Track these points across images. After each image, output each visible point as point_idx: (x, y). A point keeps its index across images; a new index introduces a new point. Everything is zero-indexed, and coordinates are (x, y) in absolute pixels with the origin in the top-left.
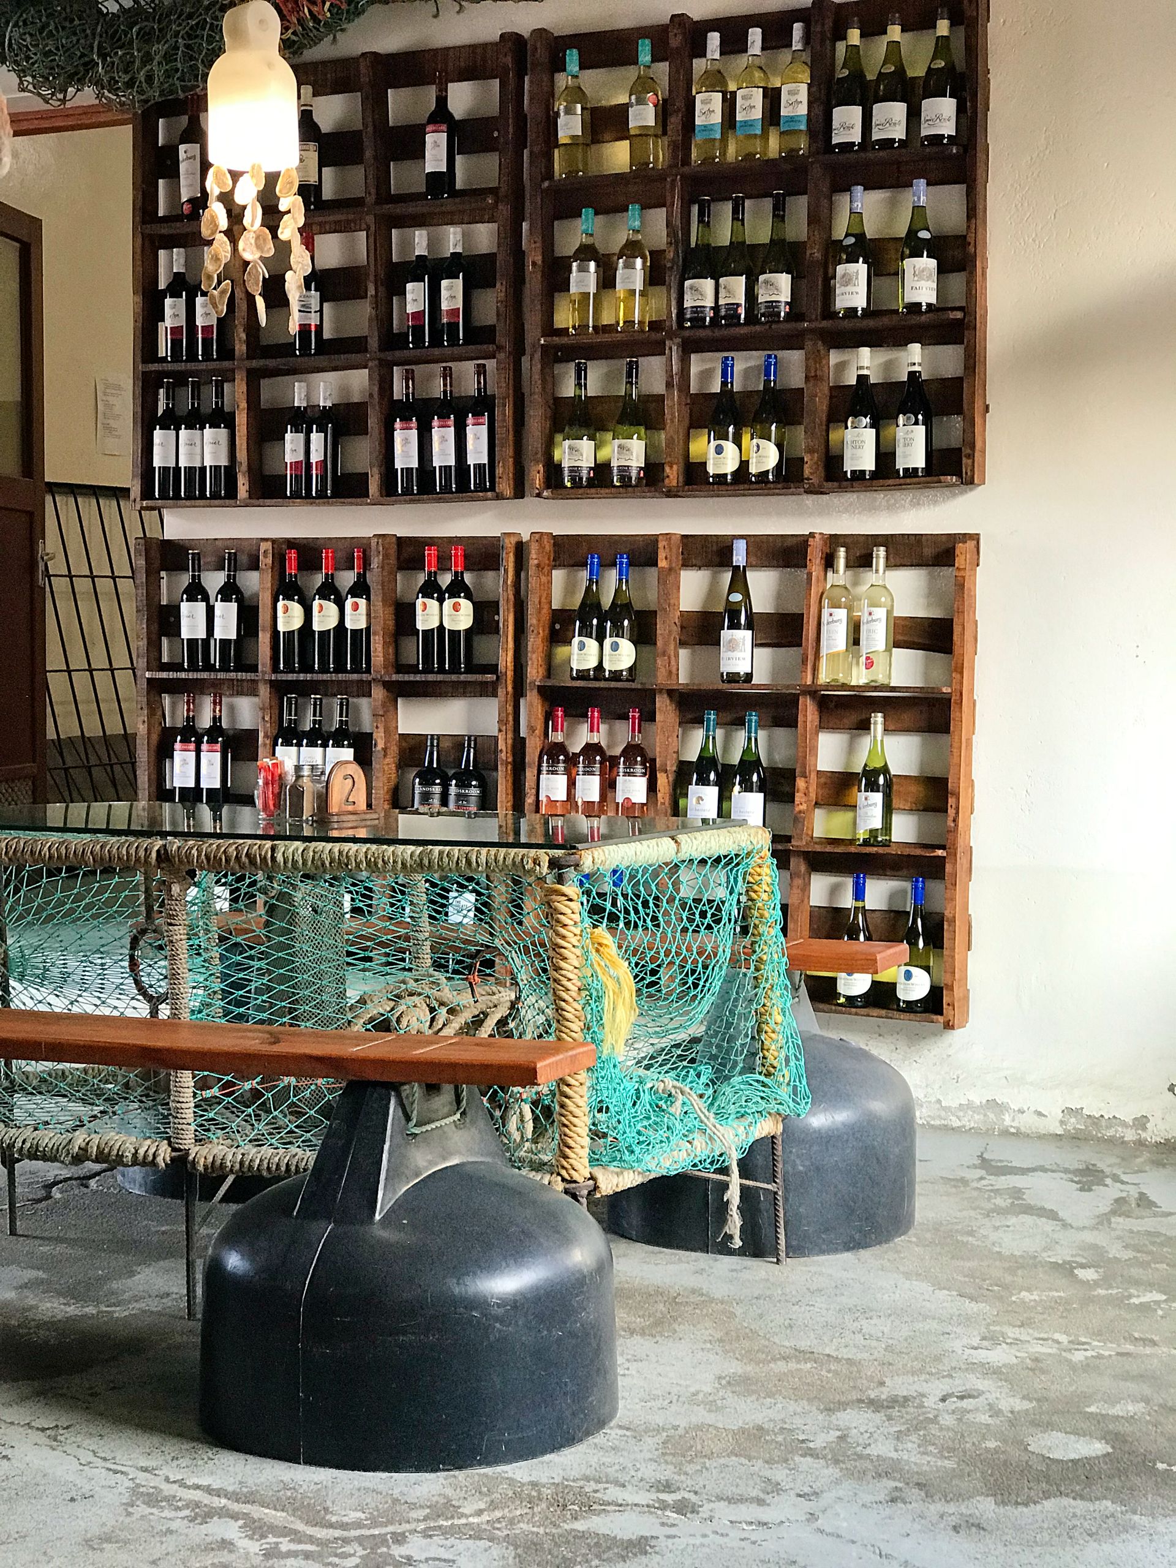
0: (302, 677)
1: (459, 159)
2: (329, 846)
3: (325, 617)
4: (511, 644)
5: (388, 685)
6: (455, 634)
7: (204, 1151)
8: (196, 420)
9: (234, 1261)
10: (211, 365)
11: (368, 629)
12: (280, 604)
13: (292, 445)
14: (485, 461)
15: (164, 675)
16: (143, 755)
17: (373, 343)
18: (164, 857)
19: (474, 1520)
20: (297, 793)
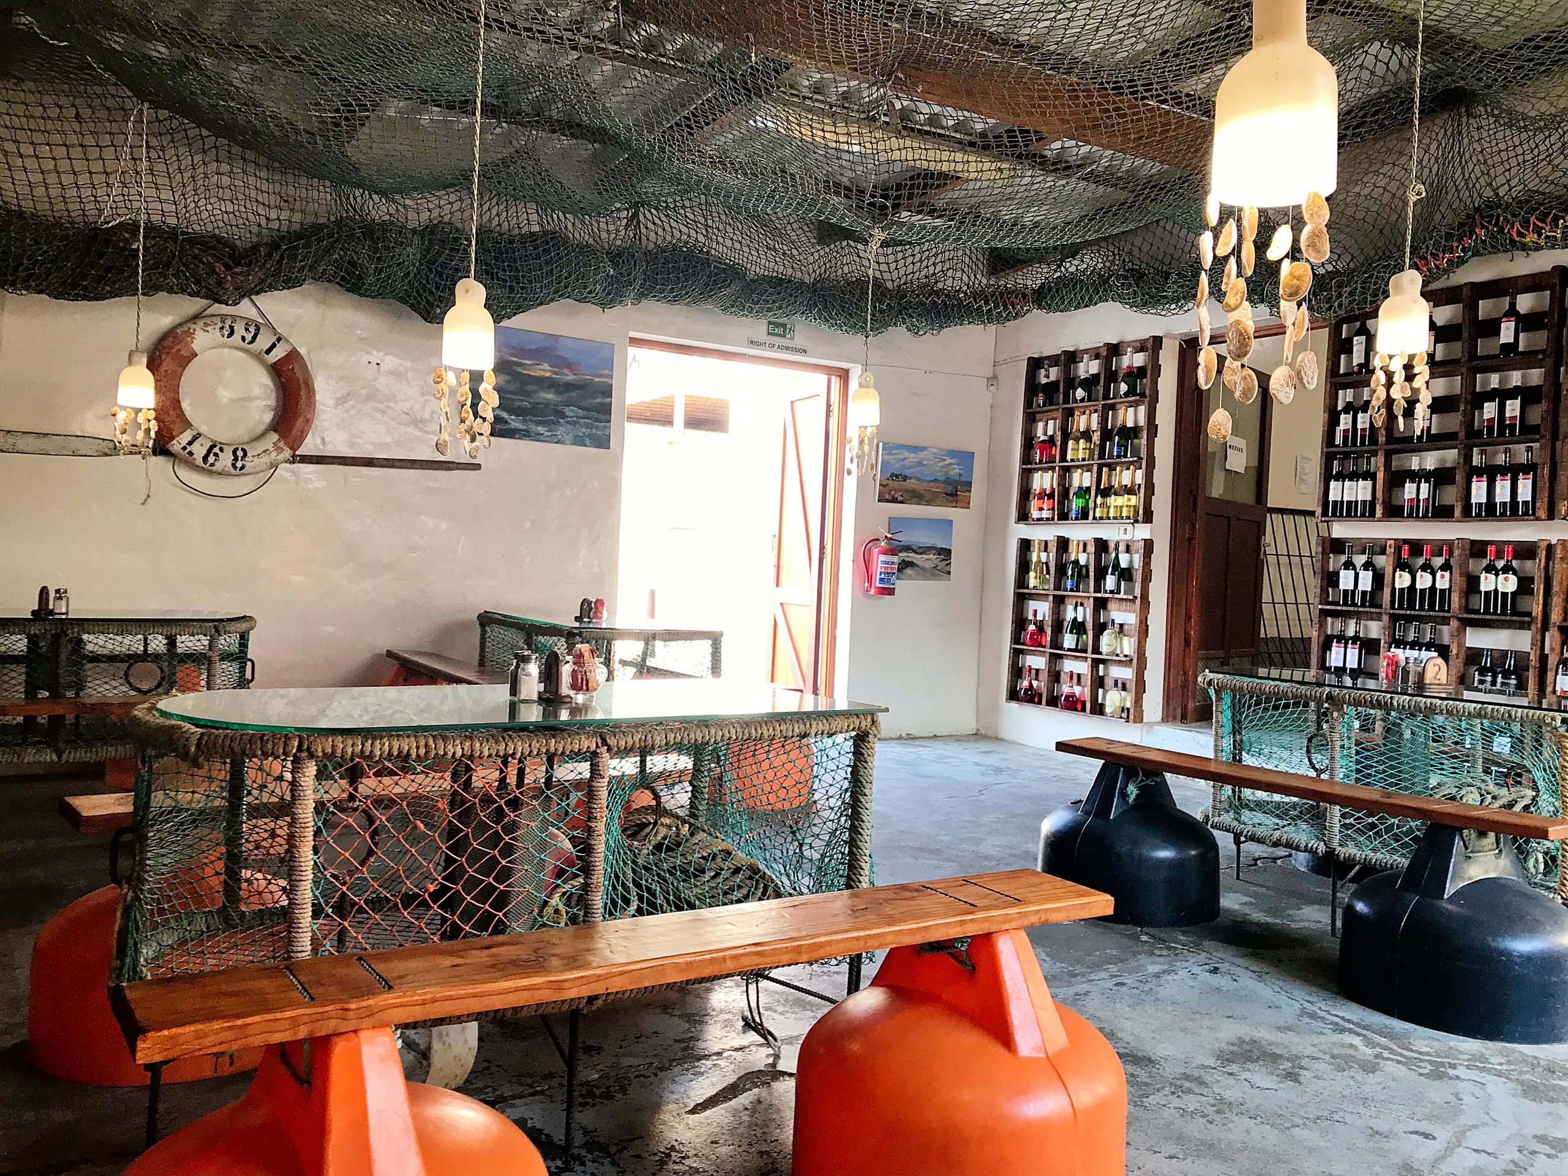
0: (1408, 612)
1: (1521, 335)
2: (1425, 700)
3: (1424, 581)
4: (1541, 602)
5: (1459, 619)
6: (1504, 595)
7: (1344, 850)
8: (1354, 476)
9: (1360, 907)
10: (1366, 448)
11: (1450, 589)
12: (1398, 573)
13: (1409, 490)
14: (1530, 499)
15: (1329, 607)
16: (1315, 648)
17: (1462, 435)
18: (1330, 697)
19: (1498, 1067)
20: (1406, 672)
